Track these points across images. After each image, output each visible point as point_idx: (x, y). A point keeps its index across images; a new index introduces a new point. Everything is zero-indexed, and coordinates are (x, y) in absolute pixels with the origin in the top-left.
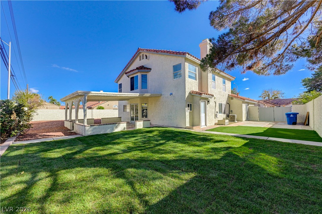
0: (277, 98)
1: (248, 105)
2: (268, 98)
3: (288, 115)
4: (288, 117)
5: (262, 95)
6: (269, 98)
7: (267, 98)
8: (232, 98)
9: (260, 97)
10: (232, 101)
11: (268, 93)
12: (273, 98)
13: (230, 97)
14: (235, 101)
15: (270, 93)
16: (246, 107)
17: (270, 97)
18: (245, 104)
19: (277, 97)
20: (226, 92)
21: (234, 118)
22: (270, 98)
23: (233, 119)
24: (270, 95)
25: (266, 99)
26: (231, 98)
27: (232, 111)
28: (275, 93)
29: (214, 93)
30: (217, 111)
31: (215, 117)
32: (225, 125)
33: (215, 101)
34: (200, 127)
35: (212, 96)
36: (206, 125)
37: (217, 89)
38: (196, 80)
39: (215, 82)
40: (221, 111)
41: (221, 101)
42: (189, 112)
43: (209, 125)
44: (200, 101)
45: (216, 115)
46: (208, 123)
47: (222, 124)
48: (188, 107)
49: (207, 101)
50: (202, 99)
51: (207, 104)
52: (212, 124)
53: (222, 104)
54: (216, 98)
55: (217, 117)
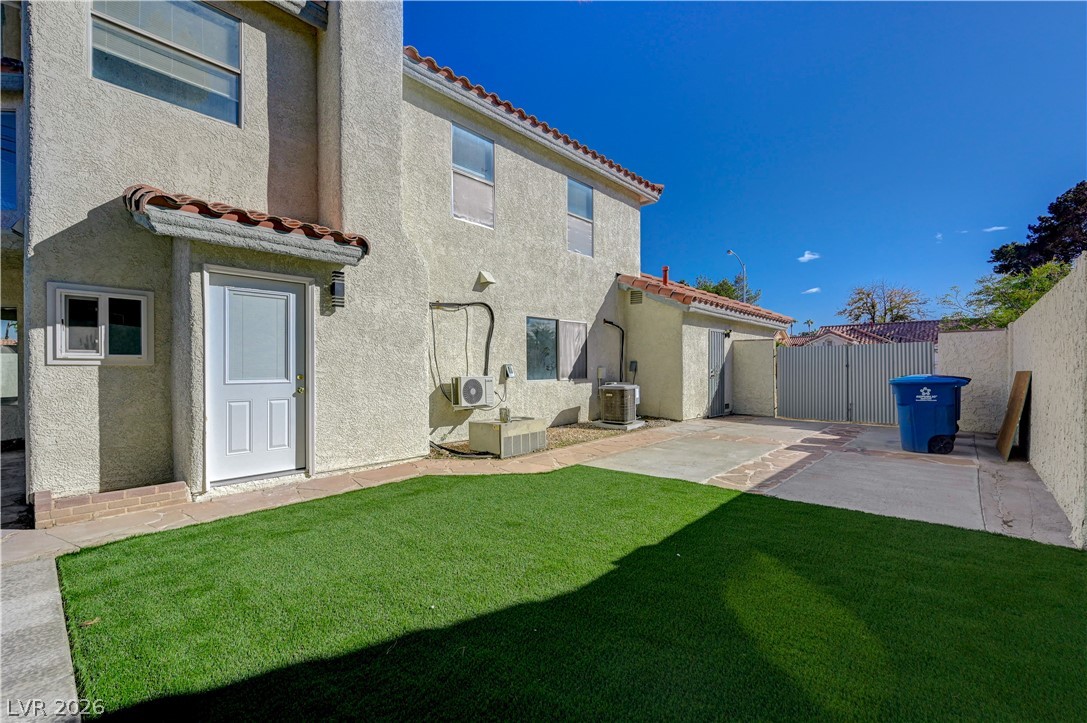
0: (902, 317)
1: (727, 335)
2: (870, 316)
3: (906, 391)
4: (902, 403)
5: (849, 308)
6: (873, 318)
7: (865, 318)
8: (636, 297)
9: (840, 313)
10: (635, 309)
11: (869, 300)
12: (888, 320)
13: (625, 286)
14: (653, 314)
15: (877, 301)
16: (714, 346)
17: (877, 313)
18: (706, 331)
19: (901, 313)
20: (597, 259)
21: (623, 406)
22: (877, 318)
23: (618, 410)
24: (878, 307)
25: (861, 321)
26: (632, 293)
27: (634, 366)
28: (897, 299)
29: (481, 251)
30: (504, 366)
31: (464, 403)
32: (502, 456)
33: (487, 303)
34: (184, 493)
35: (358, 251)
36: (303, 468)
37: (512, 231)
38: (238, 123)
39: (492, 184)
40: (554, 365)
41: (554, 308)
42: (101, 368)
43: (350, 464)
44: (195, 276)
45: (473, 391)
46: (330, 453)
47: (487, 453)
48: (70, 325)
49: (319, 288)
50: (234, 266)
51: (321, 306)
52: (390, 456)
53: (557, 321)
54: (499, 284)
55: (481, 402)
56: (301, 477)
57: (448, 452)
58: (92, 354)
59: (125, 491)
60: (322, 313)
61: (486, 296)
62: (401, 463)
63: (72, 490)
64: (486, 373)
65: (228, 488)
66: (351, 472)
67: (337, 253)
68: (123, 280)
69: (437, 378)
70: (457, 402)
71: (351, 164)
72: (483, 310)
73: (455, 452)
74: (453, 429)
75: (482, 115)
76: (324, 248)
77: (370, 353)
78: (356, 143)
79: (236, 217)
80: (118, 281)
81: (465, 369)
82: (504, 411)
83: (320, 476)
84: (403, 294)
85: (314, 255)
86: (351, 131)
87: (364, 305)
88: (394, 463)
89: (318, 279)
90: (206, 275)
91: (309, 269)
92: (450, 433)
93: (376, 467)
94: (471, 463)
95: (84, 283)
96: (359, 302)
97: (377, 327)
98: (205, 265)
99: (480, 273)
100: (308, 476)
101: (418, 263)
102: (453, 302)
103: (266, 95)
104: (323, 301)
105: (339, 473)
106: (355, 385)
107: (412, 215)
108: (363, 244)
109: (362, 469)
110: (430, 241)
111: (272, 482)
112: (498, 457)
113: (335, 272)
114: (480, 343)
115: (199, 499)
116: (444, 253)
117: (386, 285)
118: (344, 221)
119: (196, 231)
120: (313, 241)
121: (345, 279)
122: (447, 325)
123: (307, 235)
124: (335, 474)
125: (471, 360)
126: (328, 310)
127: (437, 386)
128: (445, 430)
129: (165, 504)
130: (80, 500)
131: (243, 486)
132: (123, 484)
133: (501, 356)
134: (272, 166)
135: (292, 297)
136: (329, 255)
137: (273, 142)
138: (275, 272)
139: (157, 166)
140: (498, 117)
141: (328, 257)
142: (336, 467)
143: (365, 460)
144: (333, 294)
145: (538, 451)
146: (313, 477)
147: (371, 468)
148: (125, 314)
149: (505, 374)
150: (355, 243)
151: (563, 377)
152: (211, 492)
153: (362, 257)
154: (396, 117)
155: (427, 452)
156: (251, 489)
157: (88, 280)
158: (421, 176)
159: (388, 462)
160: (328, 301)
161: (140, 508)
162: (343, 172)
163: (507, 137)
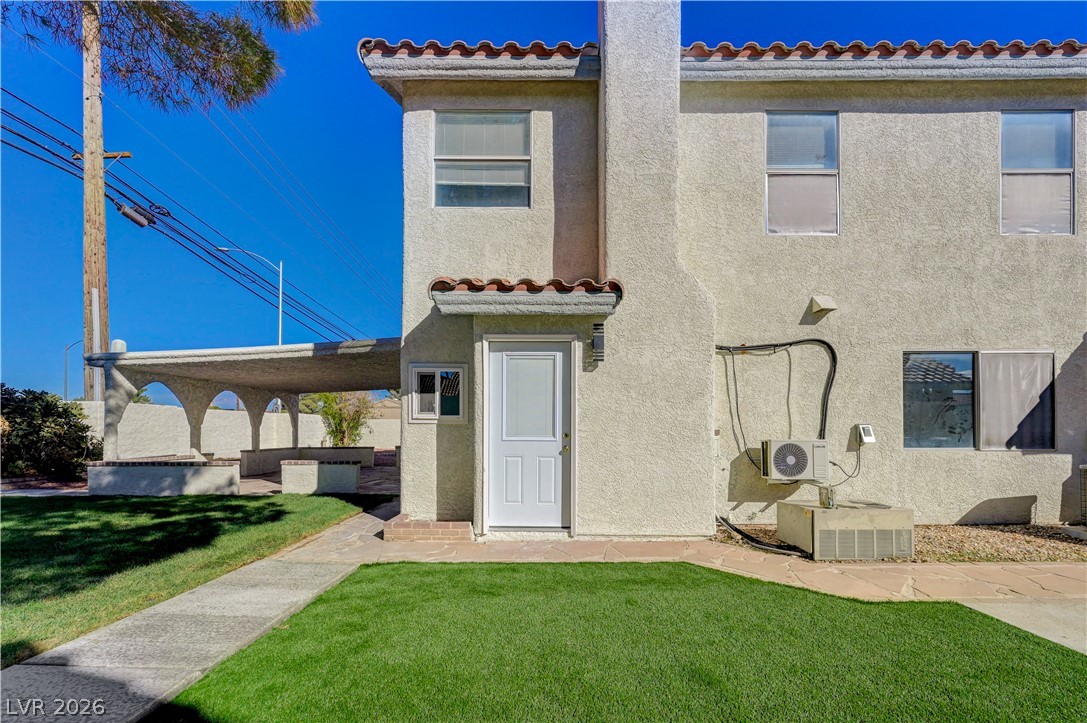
29: (815, 269)
30: (856, 427)
31: (775, 475)
32: (817, 556)
33: (825, 339)
34: (469, 532)
35: (612, 297)
36: (567, 527)
37: (874, 230)
38: (529, 205)
39: (835, 172)
40: (968, 425)
41: (967, 333)
42: (438, 426)
43: (613, 532)
44: (478, 345)
45: (791, 460)
46: (592, 516)
47: (794, 548)
48: (421, 392)
49: (581, 343)
50: (506, 333)
51: (584, 362)
52: (661, 530)
53: (975, 355)
54: (845, 309)
55: (805, 475)
56: (563, 536)
57: (740, 537)
58: (431, 416)
59: (451, 523)
60: (585, 370)
61: (822, 330)
62: (676, 539)
63: (422, 517)
64: (822, 435)
65: (502, 534)
66: (615, 539)
67: (589, 304)
68: (450, 356)
69: (741, 441)
70: (766, 473)
71: (615, 206)
72: (817, 348)
73: (751, 539)
74: (767, 507)
75: (815, 82)
76: (576, 300)
77: (637, 410)
78: (621, 180)
79: (495, 287)
80: (447, 359)
81: (786, 429)
82: (824, 491)
83: (582, 538)
84: (679, 339)
85: (568, 310)
86: (616, 170)
87: (630, 357)
88: (666, 539)
89: (581, 335)
90: (486, 344)
91: (572, 326)
92: (762, 511)
93: (645, 540)
94: (760, 557)
95: (428, 362)
96: (624, 354)
97: (645, 381)
98: (484, 336)
99: (812, 300)
100: (570, 536)
101: (698, 299)
102: (767, 343)
103: (552, 169)
104: (585, 357)
105: (603, 539)
106: (620, 445)
107: (707, 245)
108: (616, 288)
109: (628, 539)
110: (732, 271)
111: (537, 536)
112: (810, 557)
113: (595, 325)
114: (812, 395)
115: (480, 539)
116: (752, 283)
117: (656, 332)
118: (608, 269)
119: (468, 306)
120: (564, 295)
121: (605, 330)
122: (758, 373)
123: (558, 291)
124: (598, 539)
125: (795, 418)
126: (590, 366)
127: (743, 450)
128: (753, 507)
129: (456, 539)
130: (424, 525)
131: (513, 534)
132: (448, 517)
133: (850, 412)
134: (557, 234)
135: (559, 356)
136: (581, 307)
137: (558, 211)
138: (540, 333)
139: (471, 262)
140: (838, 73)
141: (581, 310)
142: (598, 532)
143: (630, 529)
144: (594, 349)
145: (893, 560)
146: (576, 538)
147: (638, 539)
148: (451, 383)
149: (856, 440)
150: (607, 288)
151: (989, 443)
152: (491, 536)
153: (617, 302)
154: (670, 133)
155: (713, 530)
156: (520, 539)
157: (430, 360)
158: (720, 195)
159: (659, 536)
160: (591, 356)
161: (440, 539)
162: (608, 216)
163: (862, 95)
